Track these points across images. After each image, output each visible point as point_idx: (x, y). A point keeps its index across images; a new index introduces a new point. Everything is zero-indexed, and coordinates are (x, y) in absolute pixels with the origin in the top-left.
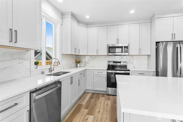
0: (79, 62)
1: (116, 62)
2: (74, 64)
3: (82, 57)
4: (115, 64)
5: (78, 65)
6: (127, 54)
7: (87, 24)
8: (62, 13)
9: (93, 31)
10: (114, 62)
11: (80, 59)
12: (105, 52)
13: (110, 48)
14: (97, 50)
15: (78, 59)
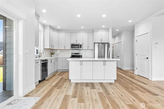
0: (53, 54)
1: (76, 54)
2: (50, 55)
3: (55, 50)
4: (75, 55)
5: (53, 55)
6: (81, 49)
7: (59, 31)
8: (44, 25)
9: (62, 35)
10: (75, 54)
11: (54, 52)
12: (69, 47)
13: (72, 45)
14: (64, 46)
15: (52, 52)
